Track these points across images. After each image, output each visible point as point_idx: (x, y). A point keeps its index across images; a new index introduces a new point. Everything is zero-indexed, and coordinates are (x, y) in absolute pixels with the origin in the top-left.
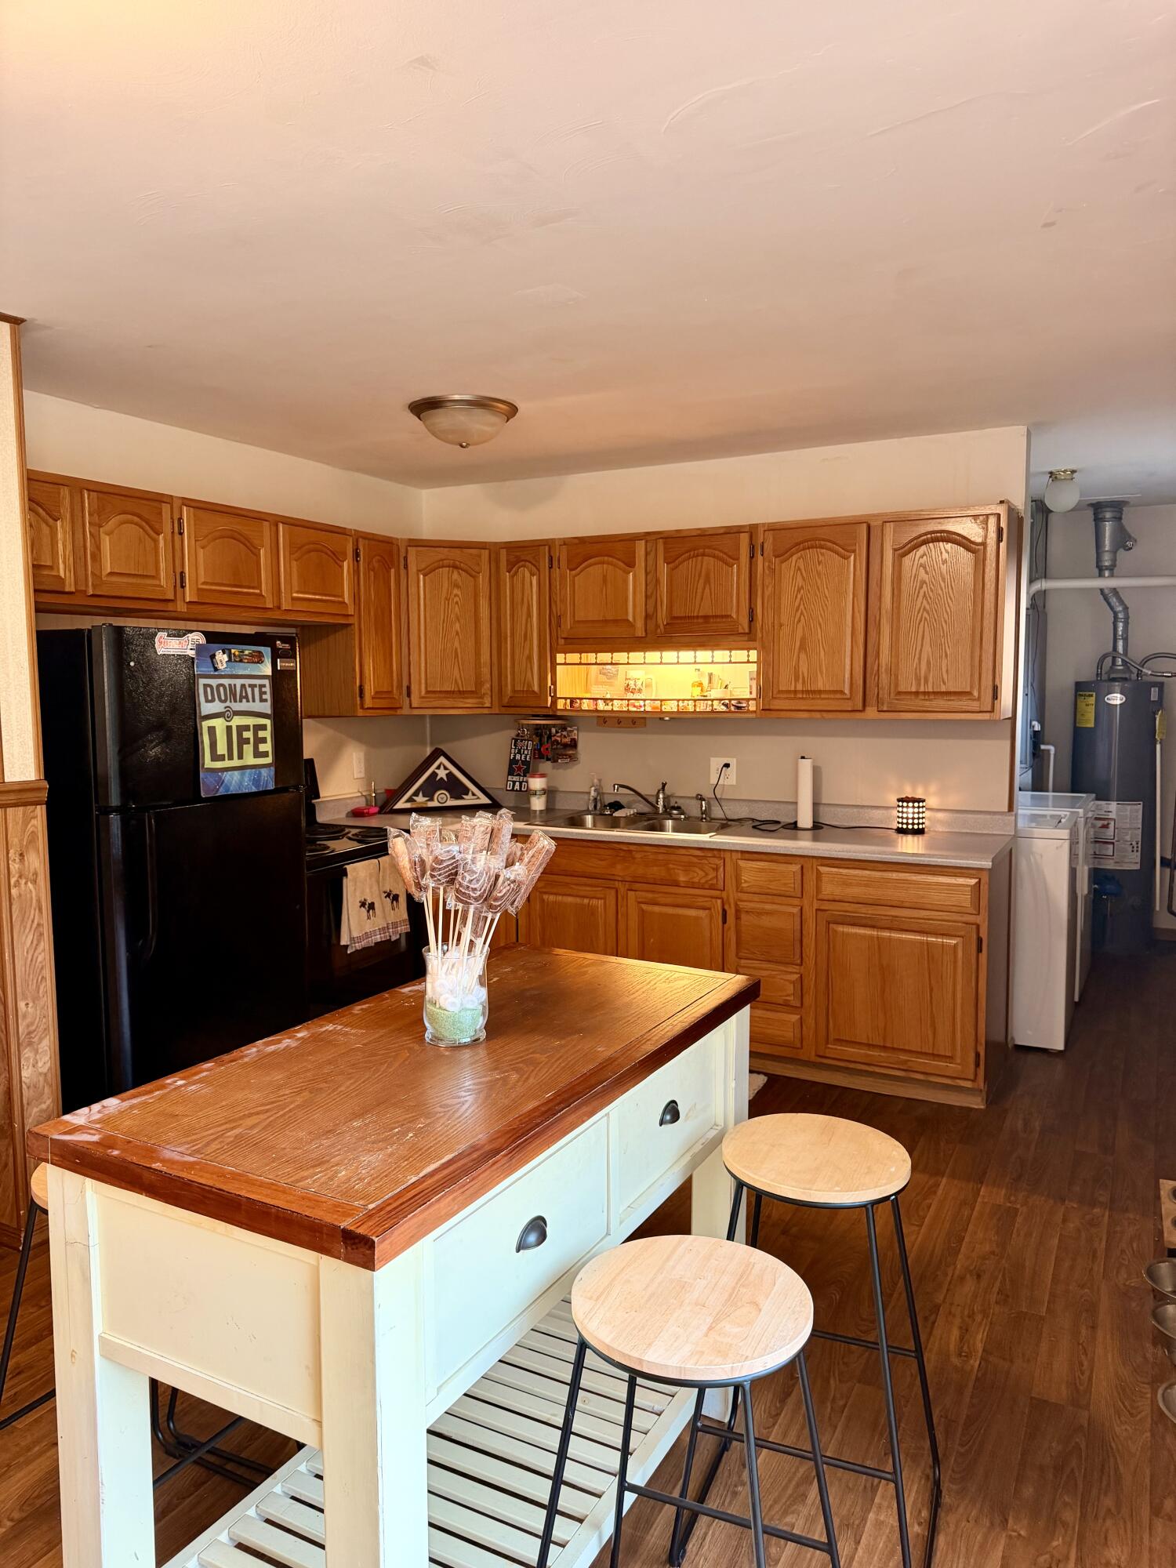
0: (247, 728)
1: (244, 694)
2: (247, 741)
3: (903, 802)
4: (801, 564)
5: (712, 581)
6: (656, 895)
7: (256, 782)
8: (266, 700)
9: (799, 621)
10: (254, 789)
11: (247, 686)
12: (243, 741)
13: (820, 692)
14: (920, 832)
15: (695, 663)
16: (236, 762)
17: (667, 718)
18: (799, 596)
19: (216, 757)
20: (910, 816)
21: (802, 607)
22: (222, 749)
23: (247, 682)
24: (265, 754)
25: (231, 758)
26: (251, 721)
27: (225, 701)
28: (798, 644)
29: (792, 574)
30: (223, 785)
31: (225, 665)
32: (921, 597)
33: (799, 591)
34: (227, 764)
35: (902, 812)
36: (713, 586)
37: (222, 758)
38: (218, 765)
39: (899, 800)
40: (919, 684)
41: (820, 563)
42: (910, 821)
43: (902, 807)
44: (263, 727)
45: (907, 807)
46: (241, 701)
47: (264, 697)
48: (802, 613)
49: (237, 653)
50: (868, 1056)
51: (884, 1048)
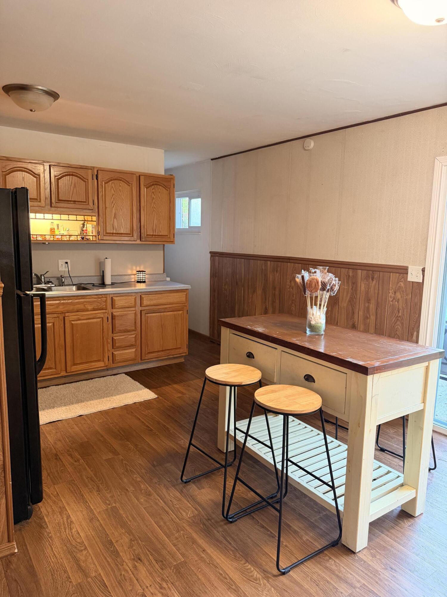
3: (139, 272)
4: (113, 185)
5: (77, 186)
6: (79, 316)
9: (113, 207)
13: (122, 234)
14: (144, 282)
15: (52, 219)
17: (47, 243)
18: (113, 197)
20: (142, 277)
21: (114, 202)
28: (113, 216)
29: (110, 189)
32: (153, 203)
33: (113, 196)
35: (139, 275)
36: (77, 188)
39: (137, 271)
40: (153, 232)
41: (120, 186)
42: (142, 278)
43: (139, 274)
45: (141, 274)
48: (114, 204)
50: (158, 355)
51: (163, 351)
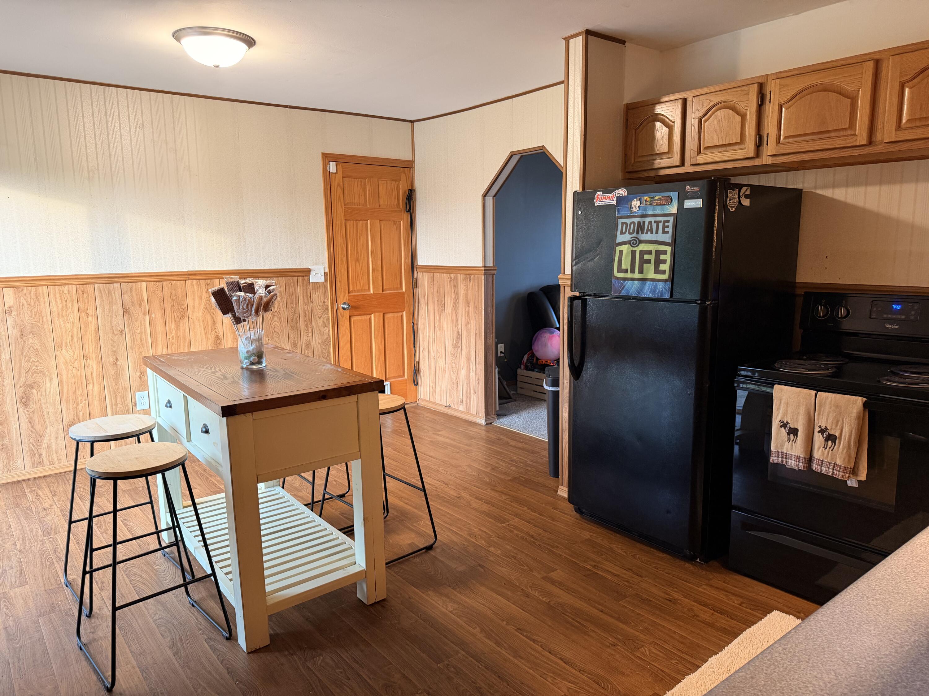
0: (650, 252)
1: (649, 228)
2: (648, 261)
7: (653, 290)
8: (667, 232)
10: (651, 296)
11: (653, 222)
12: (643, 262)
16: (637, 275)
19: (620, 270)
22: (626, 264)
23: (653, 219)
24: (664, 272)
25: (633, 271)
26: (652, 247)
27: (633, 233)
30: (625, 289)
31: (638, 209)
34: (629, 275)
37: (626, 271)
38: (621, 275)
44: (665, 252)
46: (647, 233)
47: (666, 230)
49: (648, 199)
